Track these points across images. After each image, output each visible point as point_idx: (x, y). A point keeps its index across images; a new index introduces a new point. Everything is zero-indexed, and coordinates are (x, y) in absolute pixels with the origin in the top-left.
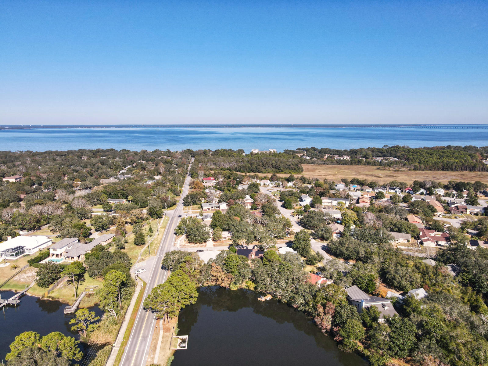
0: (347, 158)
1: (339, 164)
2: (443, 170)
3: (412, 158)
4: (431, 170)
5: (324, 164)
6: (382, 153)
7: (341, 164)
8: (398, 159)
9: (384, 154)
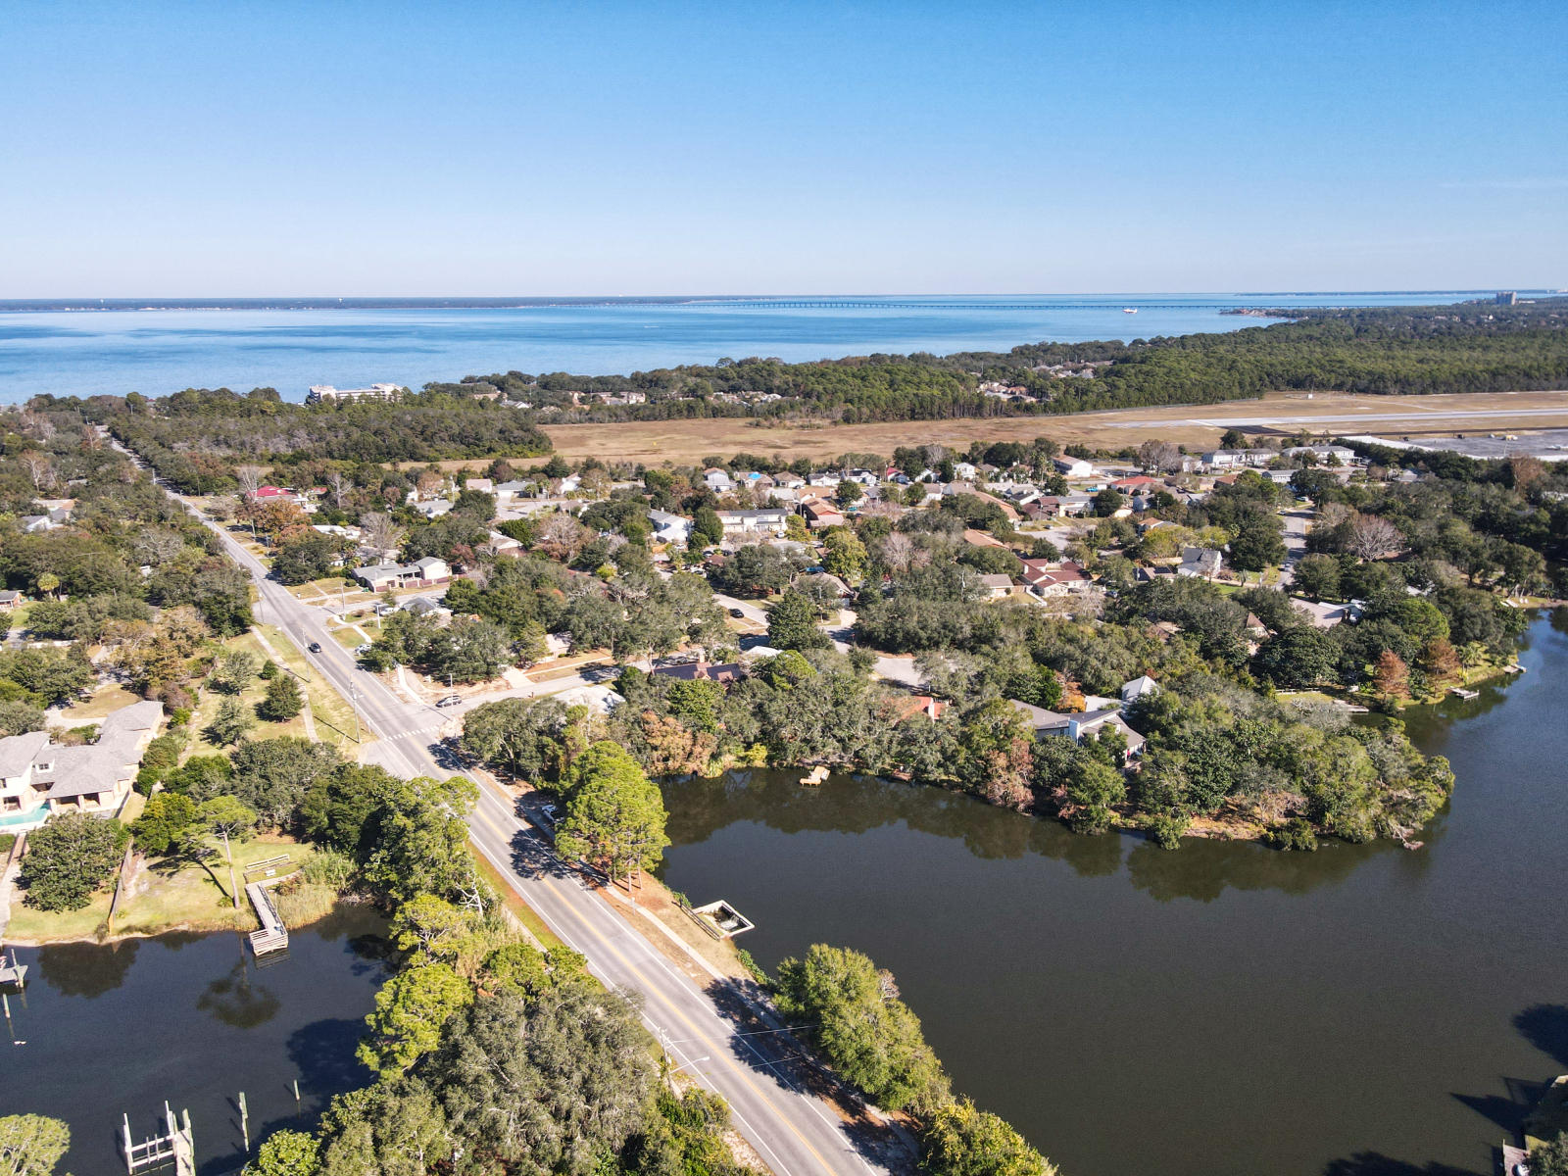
0: (637, 399)
1: (636, 419)
2: (913, 418)
3: (821, 390)
4: (884, 420)
5: (591, 420)
6: (727, 380)
7: (642, 420)
8: (782, 395)
9: (731, 383)
